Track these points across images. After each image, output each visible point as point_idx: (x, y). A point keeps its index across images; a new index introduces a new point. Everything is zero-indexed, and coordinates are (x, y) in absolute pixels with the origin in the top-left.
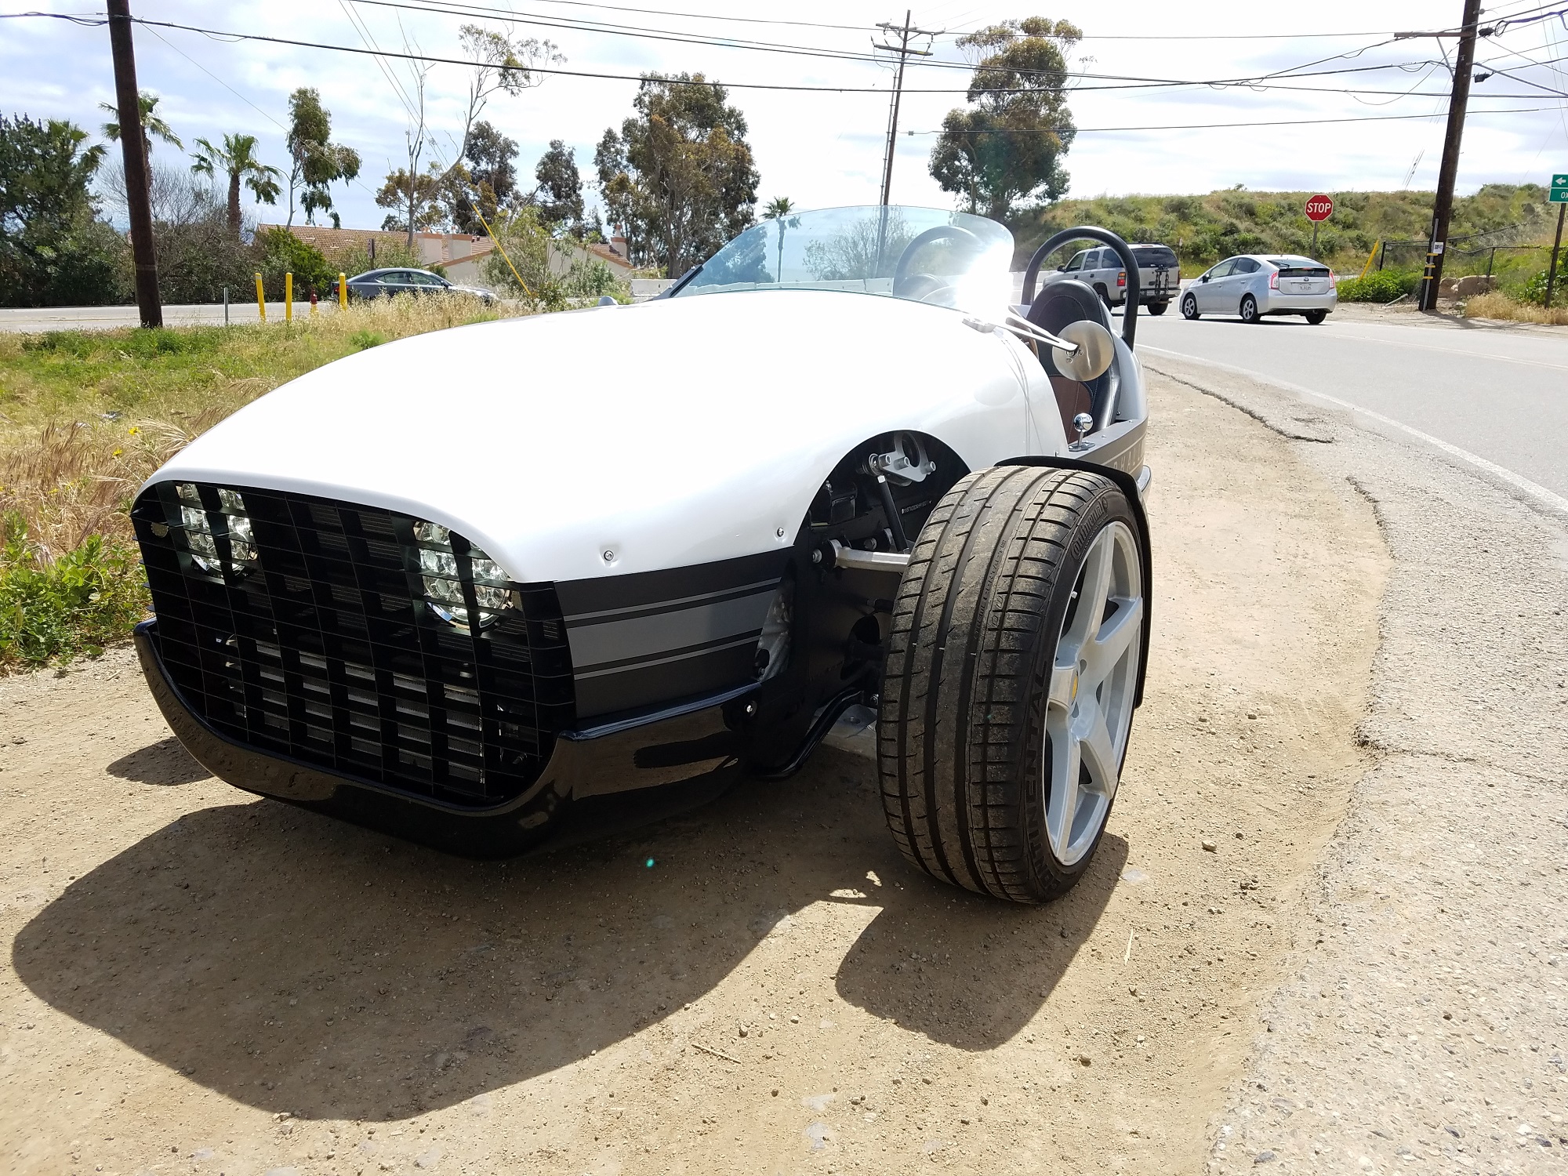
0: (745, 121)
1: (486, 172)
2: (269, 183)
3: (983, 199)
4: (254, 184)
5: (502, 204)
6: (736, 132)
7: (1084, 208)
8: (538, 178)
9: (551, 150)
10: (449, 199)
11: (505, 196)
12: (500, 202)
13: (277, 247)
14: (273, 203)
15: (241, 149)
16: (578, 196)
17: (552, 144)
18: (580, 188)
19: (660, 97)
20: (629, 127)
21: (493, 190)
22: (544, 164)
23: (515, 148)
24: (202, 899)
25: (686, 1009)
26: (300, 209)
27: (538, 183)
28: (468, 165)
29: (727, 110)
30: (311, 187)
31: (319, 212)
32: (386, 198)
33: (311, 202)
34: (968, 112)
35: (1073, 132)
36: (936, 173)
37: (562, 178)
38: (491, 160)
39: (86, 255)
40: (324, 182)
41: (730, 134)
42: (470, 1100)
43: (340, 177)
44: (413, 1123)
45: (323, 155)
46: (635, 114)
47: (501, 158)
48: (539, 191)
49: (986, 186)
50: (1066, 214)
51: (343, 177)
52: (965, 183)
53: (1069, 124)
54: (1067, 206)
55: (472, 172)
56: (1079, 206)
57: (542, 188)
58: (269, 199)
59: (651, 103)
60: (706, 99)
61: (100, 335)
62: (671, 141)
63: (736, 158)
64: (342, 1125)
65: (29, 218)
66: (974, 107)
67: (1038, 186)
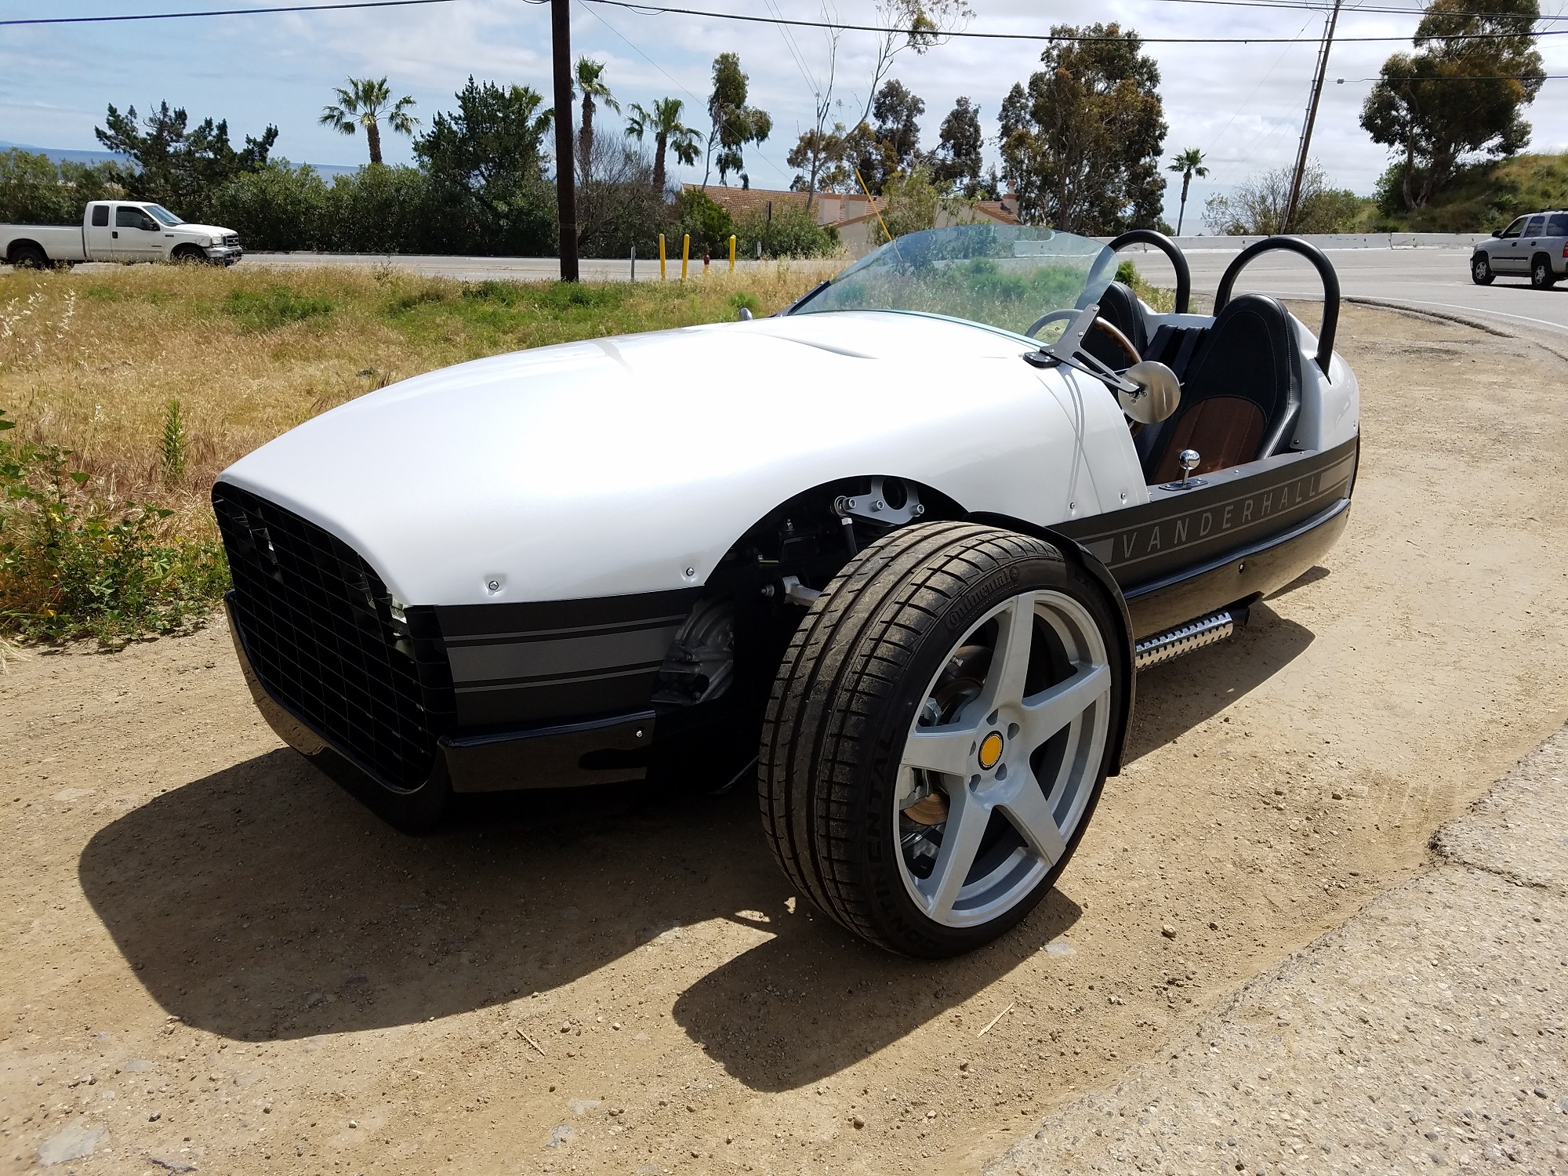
0: (1159, 71)
1: (891, 130)
2: (690, 145)
3: (1423, 152)
4: (677, 146)
5: (902, 162)
6: (1148, 83)
7: (1546, 164)
8: (941, 136)
9: (956, 107)
10: (853, 159)
11: (906, 154)
12: (901, 161)
13: (692, 207)
14: (692, 164)
15: (670, 111)
16: (979, 153)
17: (958, 102)
18: (980, 146)
19: (1069, 49)
20: (1036, 81)
21: (895, 149)
22: (948, 121)
23: (921, 105)
24: (243, 825)
25: (533, 997)
26: (715, 171)
27: (940, 141)
28: (874, 124)
29: (1140, 60)
30: (726, 149)
31: (731, 173)
32: (796, 159)
33: (724, 163)
34: (1412, 57)
35: (1541, 78)
36: (1368, 123)
37: (964, 136)
38: (897, 120)
39: (532, 210)
40: (738, 144)
41: (1140, 84)
42: (311, 1038)
43: (753, 139)
44: (258, 1047)
45: (739, 117)
46: (1042, 68)
47: (907, 116)
48: (940, 150)
49: (1428, 139)
50: (1523, 171)
51: (755, 139)
52: (1402, 135)
53: (1537, 69)
54: (1526, 161)
55: (878, 131)
56: (1541, 162)
57: (943, 146)
58: (690, 161)
59: (1059, 56)
60: (1118, 49)
61: (526, 286)
62: (1075, 94)
63: (1142, 110)
64: (207, 1035)
65: (490, 175)
66: (1422, 51)
67: (1492, 139)
